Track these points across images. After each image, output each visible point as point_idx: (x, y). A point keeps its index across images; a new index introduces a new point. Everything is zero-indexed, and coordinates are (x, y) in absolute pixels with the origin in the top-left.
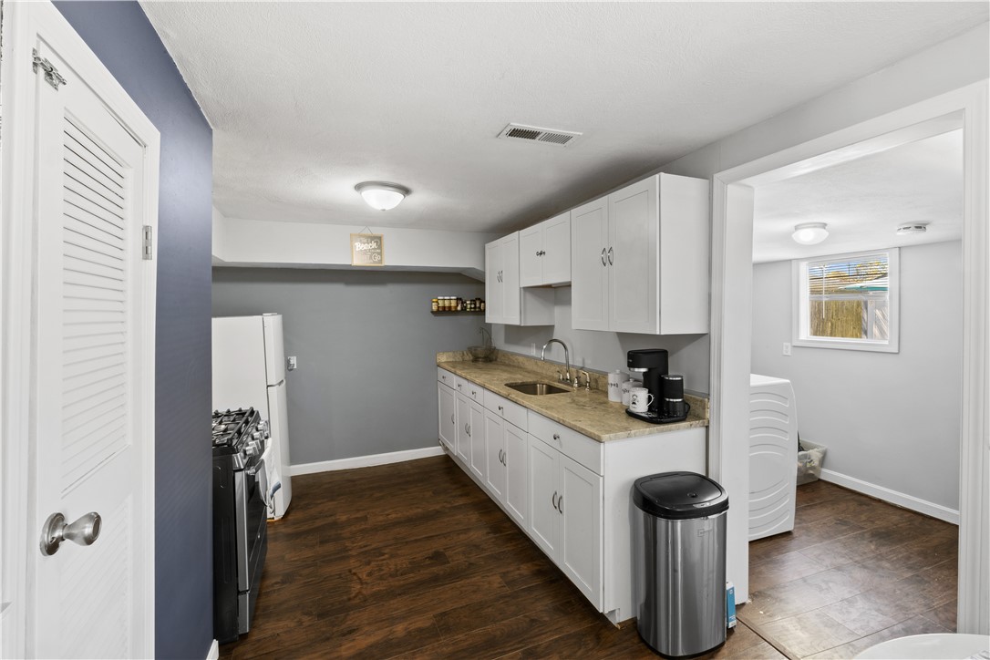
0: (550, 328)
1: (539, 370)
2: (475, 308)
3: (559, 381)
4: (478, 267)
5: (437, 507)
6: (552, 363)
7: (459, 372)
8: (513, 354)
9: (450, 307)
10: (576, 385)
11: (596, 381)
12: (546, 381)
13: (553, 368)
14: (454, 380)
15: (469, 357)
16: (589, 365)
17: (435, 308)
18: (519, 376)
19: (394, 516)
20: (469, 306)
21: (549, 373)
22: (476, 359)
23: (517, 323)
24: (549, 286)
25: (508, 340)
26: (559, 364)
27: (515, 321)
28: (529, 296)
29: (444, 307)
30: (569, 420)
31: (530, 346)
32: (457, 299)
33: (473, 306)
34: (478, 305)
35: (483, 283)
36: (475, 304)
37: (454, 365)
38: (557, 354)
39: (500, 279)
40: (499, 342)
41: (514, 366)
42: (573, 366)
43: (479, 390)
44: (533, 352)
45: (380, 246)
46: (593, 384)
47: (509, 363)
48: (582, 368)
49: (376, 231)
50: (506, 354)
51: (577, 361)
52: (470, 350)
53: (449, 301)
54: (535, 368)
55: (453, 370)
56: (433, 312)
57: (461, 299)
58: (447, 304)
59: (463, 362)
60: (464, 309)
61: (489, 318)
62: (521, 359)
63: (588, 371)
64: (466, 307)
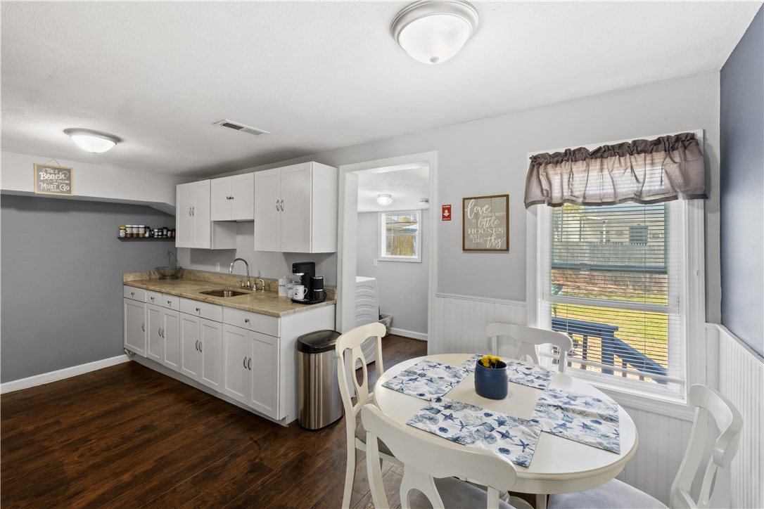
0: (233, 251)
1: (223, 282)
2: (162, 235)
3: (241, 288)
4: (168, 201)
5: (135, 398)
6: (235, 276)
7: (153, 288)
8: (198, 271)
9: (138, 234)
10: (255, 289)
11: (269, 285)
12: (231, 289)
13: (235, 279)
14: (146, 295)
15: (157, 276)
16: (263, 275)
17: (122, 234)
18: (207, 287)
19: (90, 414)
20: (156, 234)
21: (232, 283)
22: (163, 278)
23: (208, 247)
24: (235, 221)
25: (193, 261)
26: (243, 277)
27: (206, 245)
28: (218, 229)
29: (132, 234)
30: (256, 308)
31: (215, 265)
32: (145, 228)
33: (160, 234)
34: (165, 233)
35: (173, 217)
36: (162, 232)
37: (144, 284)
38: (238, 269)
39: (191, 213)
40: (185, 262)
41: (201, 281)
42: (251, 277)
43: (175, 300)
44: (218, 269)
45: (69, 178)
46: (267, 287)
47: (195, 278)
48: (258, 278)
49: (64, 164)
50: (191, 272)
51: (254, 274)
52: (158, 269)
53: (138, 228)
54: (220, 281)
55: (145, 286)
56: (120, 238)
57: (149, 228)
58: (135, 231)
59: (150, 280)
60: (151, 237)
61: (179, 243)
62: (206, 275)
63: (264, 279)
64: (153, 234)
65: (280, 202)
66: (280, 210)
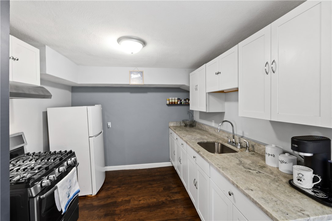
0: (222, 114)
1: (216, 134)
2: (186, 103)
3: (228, 143)
4: (186, 84)
6: (224, 131)
7: (177, 132)
8: (203, 124)
9: (175, 102)
10: (239, 147)
11: (253, 146)
12: (221, 142)
13: (224, 134)
14: (175, 136)
15: (183, 124)
16: (247, 135)
17: (168, 103)
20: (183, 102)
21: (222, 136)
22: (186, 126)
23: (205, 111)
25: (201, 118)
26: (228, 133)
28: (211, 98)
29: (172, 102)
31: (212, 121)
32: (178, 99)
33: (185, 102)
34: (187, 102)
35: (188, 92)
36: (186, 101)
38: (227, 127)
39: (196, 89)
40: (197, 118)
41: (204, 130)
42: (236, 135)
44: (213, 124)
45: (142, 75)
46: (251, 148)
48: (242, 137)
49: (140, 69)
50: (199, 124)
51: (239, 132)
52: (183, 121)
53: (174, 99)
54: (214, 133)
56: (167, 105)
57: (179, 99)
58: (173, 101)
59: (180, 127)
60: (181, 104)
61: (192, 108)
62: (207, 127)
63: (247, 139)
64: (182, 102)
65: (270, 63)
66: (270, 72)
